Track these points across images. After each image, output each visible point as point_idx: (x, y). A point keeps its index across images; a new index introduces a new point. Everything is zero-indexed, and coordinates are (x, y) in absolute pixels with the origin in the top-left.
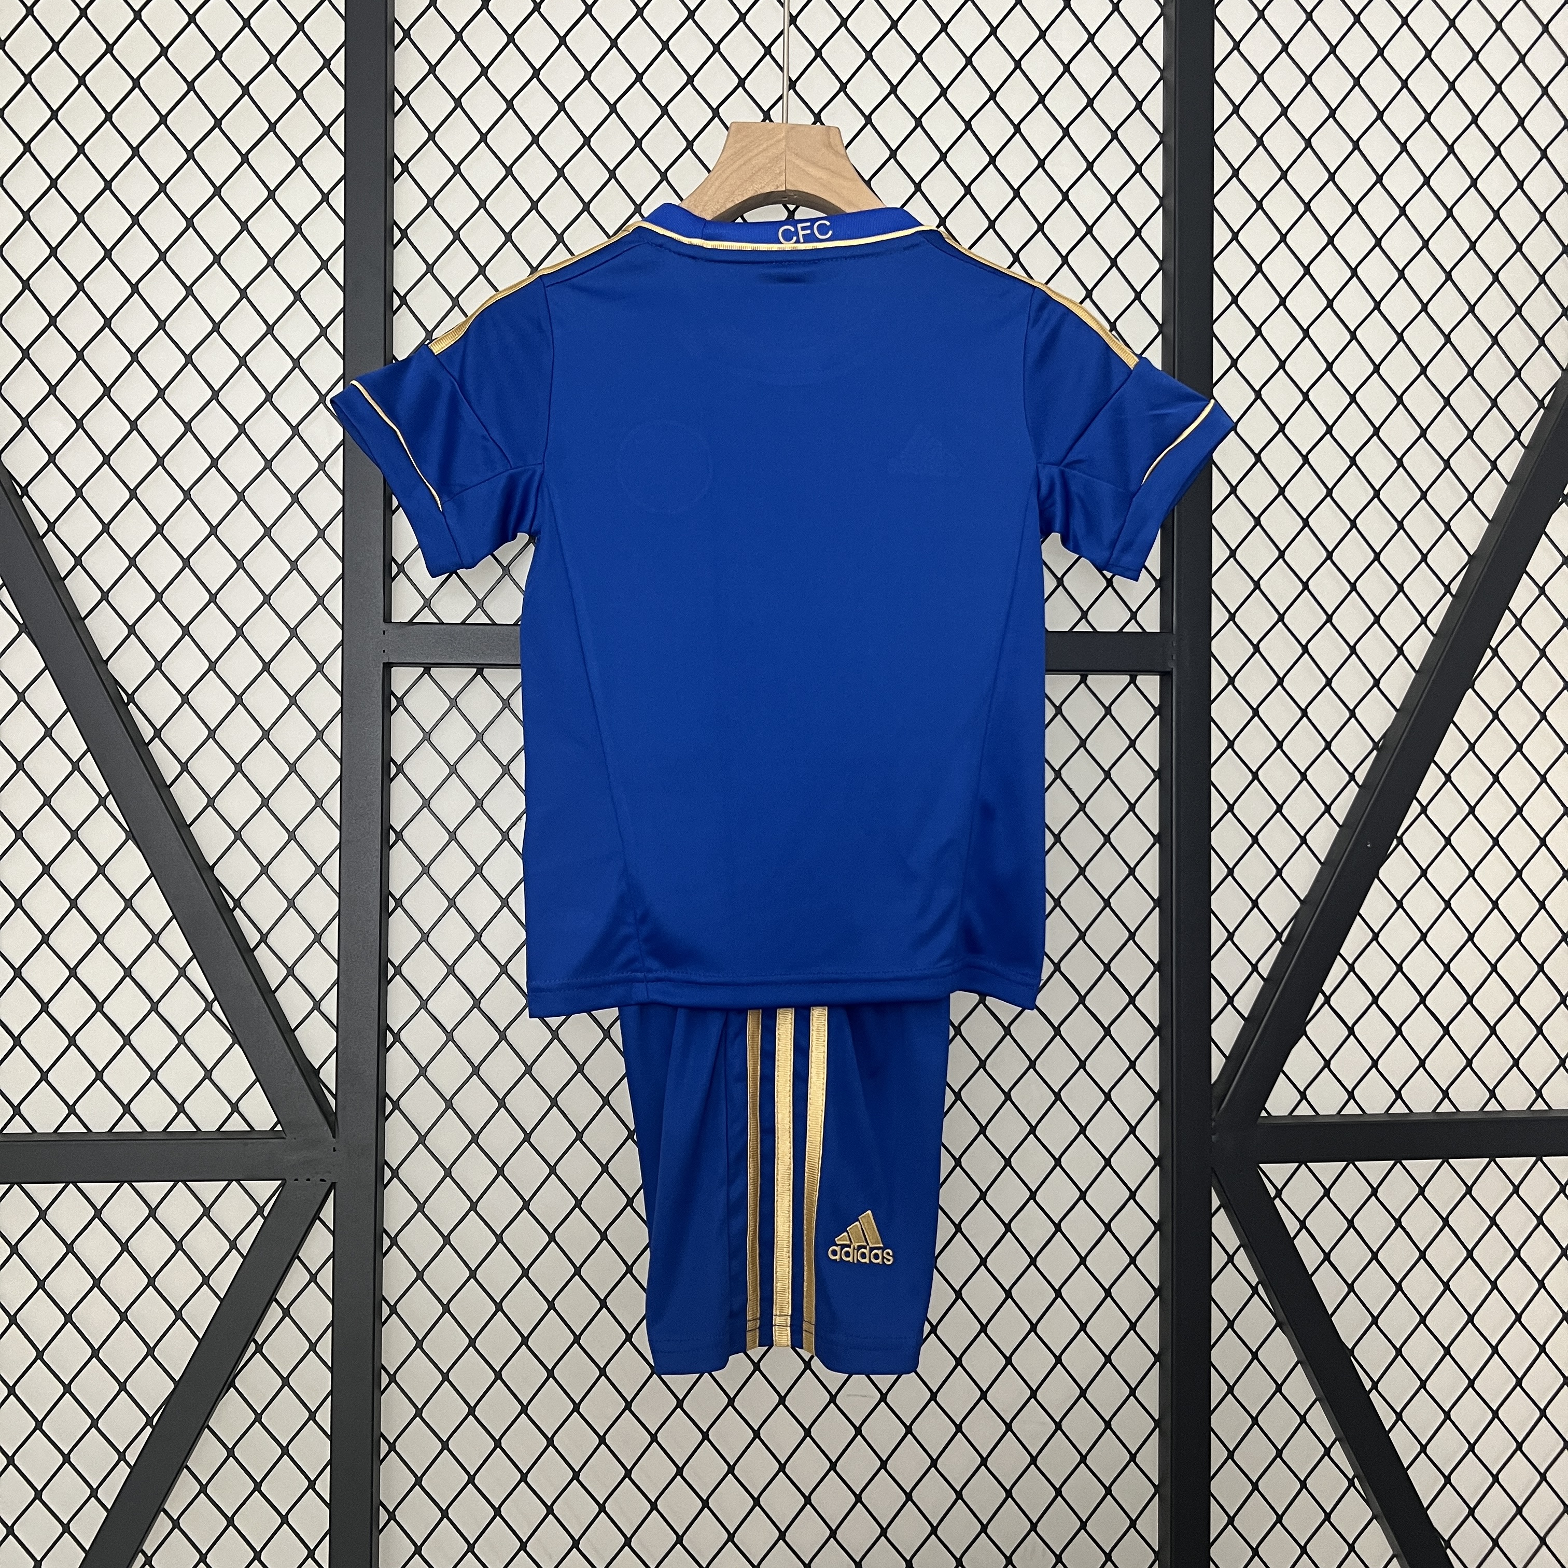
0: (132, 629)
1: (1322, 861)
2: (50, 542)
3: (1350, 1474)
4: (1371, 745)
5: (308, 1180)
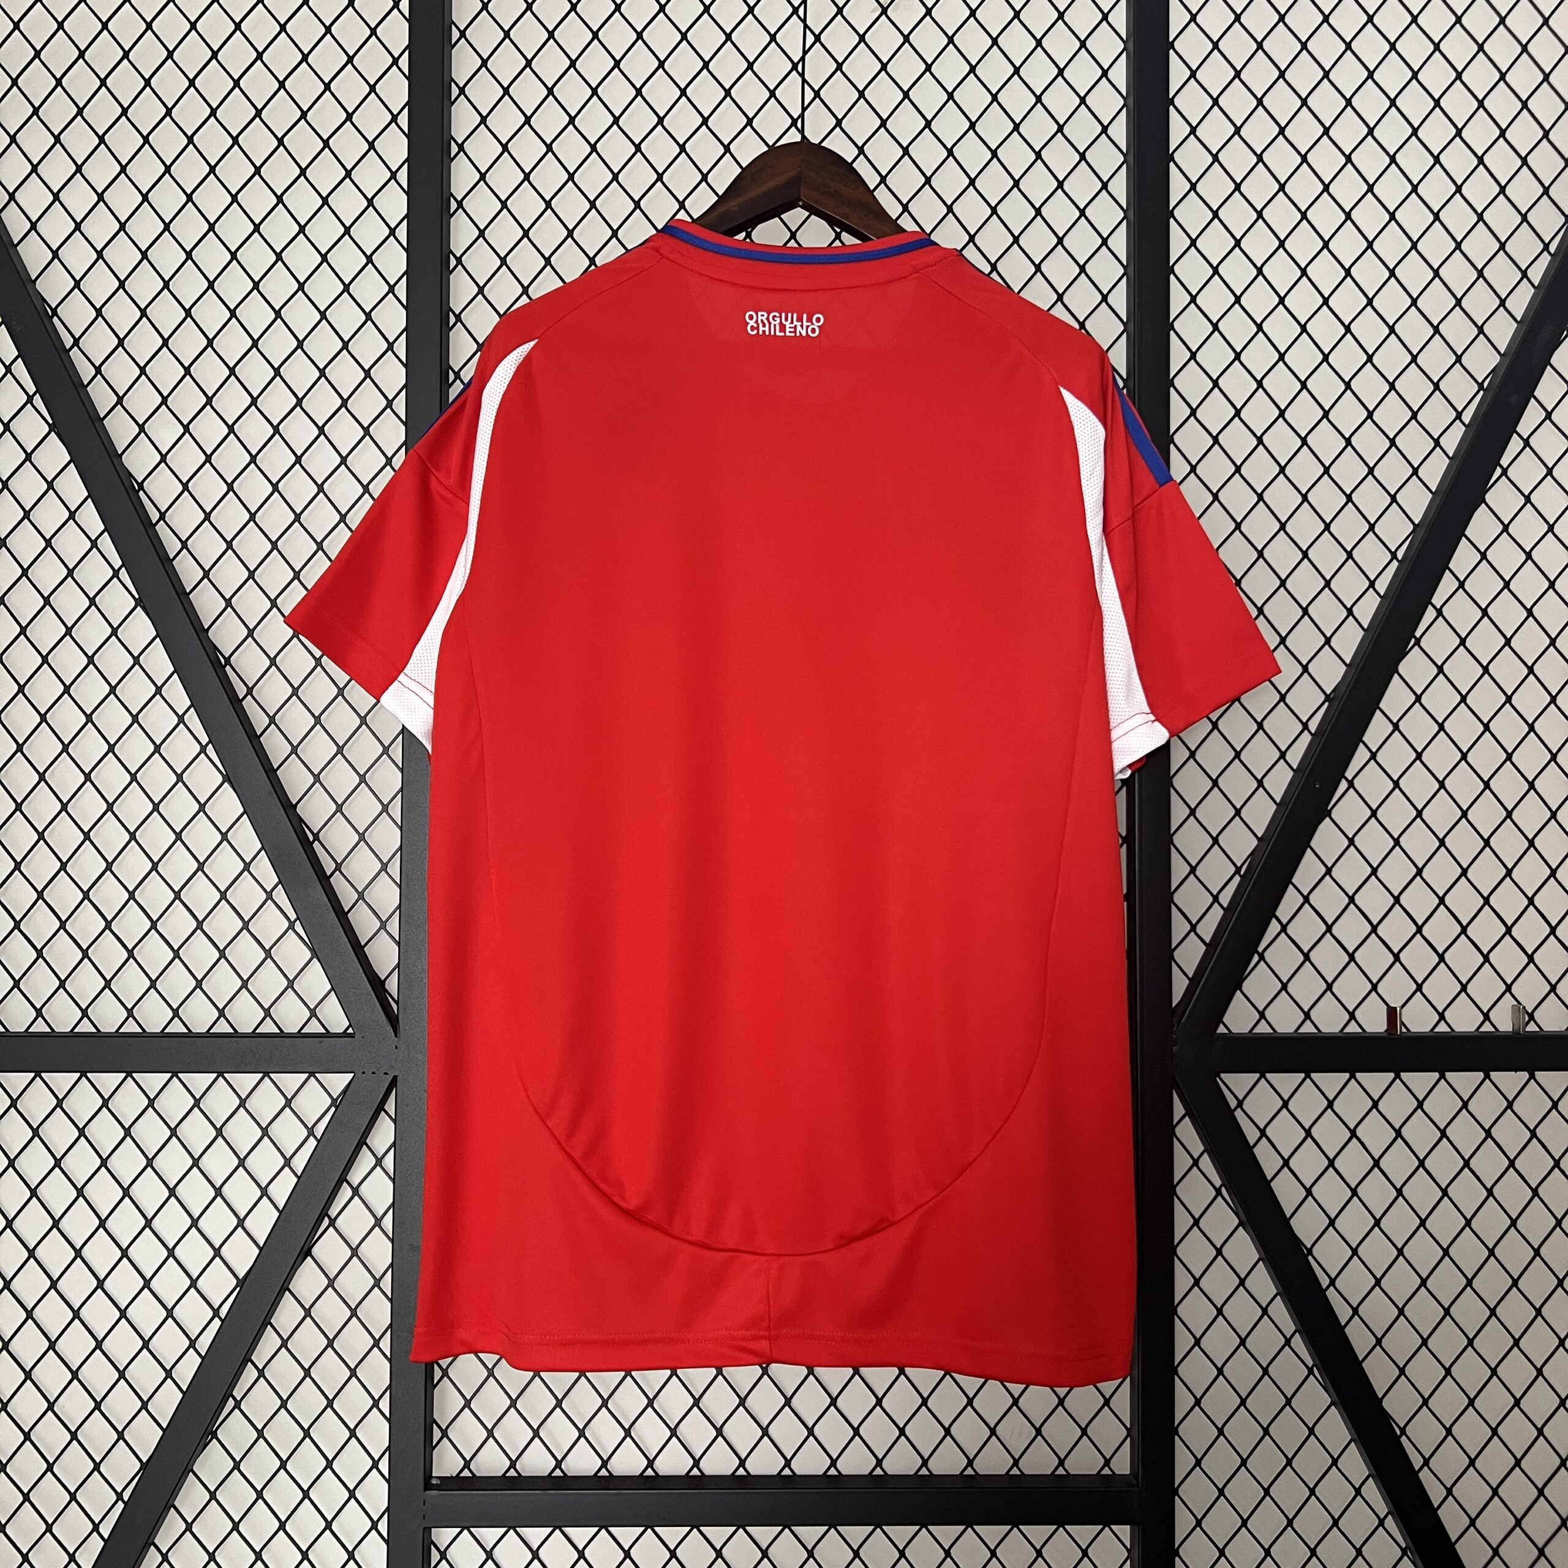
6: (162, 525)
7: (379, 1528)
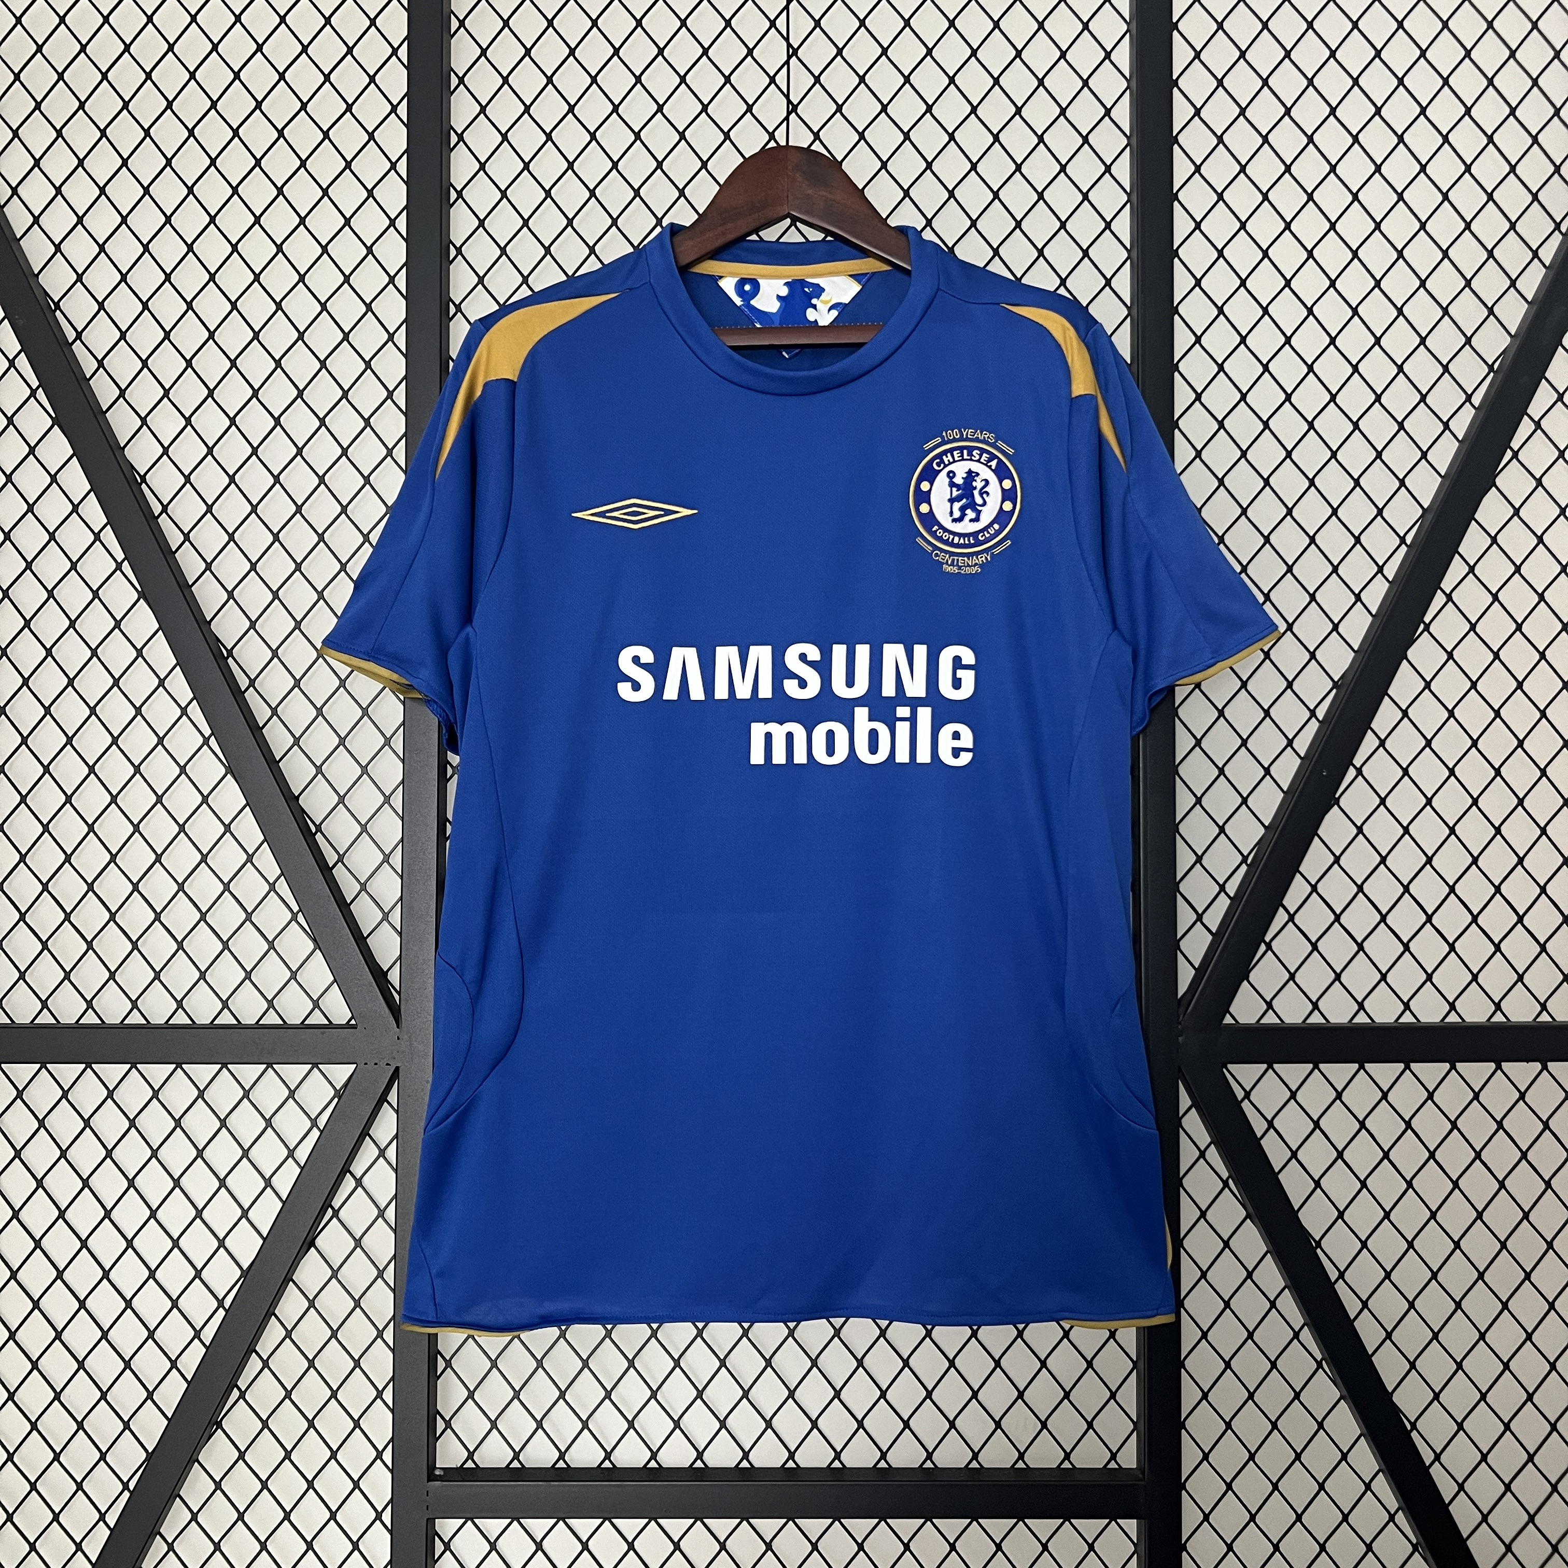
0: (231, 595)
1: (1285, 789)
2: (163, 521)
3: (1319, 1357)
4: (1331, 684)
5: (376, 1064)
6: (165, 519)
7: (383, 1518)
